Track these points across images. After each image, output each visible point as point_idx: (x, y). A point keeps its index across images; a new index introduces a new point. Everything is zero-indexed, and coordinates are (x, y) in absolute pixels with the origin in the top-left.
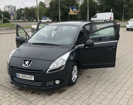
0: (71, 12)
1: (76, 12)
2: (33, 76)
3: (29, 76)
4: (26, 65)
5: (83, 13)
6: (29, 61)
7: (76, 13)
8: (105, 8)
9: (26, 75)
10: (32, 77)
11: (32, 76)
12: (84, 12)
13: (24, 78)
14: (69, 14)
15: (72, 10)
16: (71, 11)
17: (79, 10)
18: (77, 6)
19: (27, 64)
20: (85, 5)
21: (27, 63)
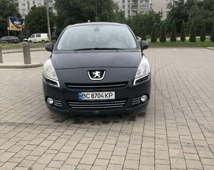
0: (11, 27)
1: (20, 26)
2: (114, 93)
3: (107, 93)
4: (97, 77)
5: (32, 29)
6: (99, 71)
7: (19, 28)
8: (69, 21)
9: (101, 93)
10: (111, 95)
11: (112, 92)
12: (33, 26)
13: (97, 98)
14: (8, 29)
15: (13, 23)
16: (11, 24)
17: (24, 24)
18: (19, 16)
19: (99, 75)
20: (34, 15)
21: (97, 73)
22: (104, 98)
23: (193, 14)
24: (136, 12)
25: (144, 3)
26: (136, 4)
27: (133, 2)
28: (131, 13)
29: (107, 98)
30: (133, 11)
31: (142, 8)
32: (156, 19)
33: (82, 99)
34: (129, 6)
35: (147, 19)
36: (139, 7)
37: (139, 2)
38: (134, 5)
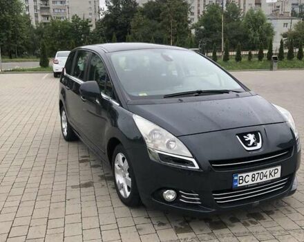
2: (279, 168)
3: (271, 169)
4: (253, 145)
9: (264, 171)
10: (276, 171)
21: (251, 138)
22: (268, 179)
23: (136, 25)
24: (47, 17)
25: (59, 4)
26: (46, 5)
27: (41, 3)
28: (40, 19)
29: (271, 178)
30: (43, 16)
31: (56, 11)
32: (83, 29)
33: (239, 185)
34: (35, 7)
35: (70, 29)
36: (51, 10)
37: (50, 2)
38: (44, 6)
